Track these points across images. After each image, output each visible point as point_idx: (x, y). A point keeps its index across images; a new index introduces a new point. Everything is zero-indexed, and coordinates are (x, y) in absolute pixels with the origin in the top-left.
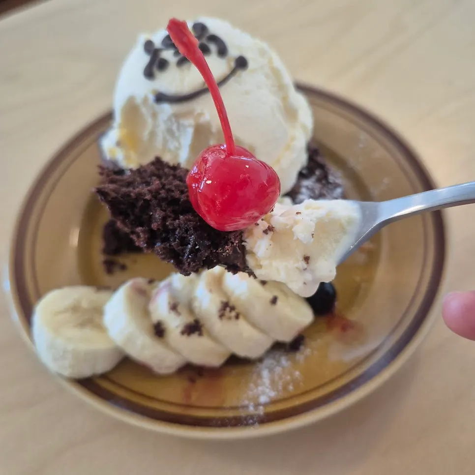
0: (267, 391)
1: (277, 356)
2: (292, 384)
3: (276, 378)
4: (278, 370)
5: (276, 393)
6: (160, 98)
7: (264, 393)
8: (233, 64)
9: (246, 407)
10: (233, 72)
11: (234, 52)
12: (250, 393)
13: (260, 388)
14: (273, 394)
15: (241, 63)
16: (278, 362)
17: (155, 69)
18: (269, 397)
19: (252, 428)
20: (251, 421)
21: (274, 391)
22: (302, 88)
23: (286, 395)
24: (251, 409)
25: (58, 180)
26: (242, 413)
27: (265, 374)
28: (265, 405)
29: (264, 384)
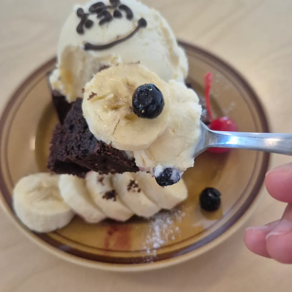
0: (158, 240)
1: (164, 217)
2: (174, 235)
3: (164, 231)
4: (165, 226)
5: (164, 241)
6: (88, 47)
7: (156, 242)
8: (136, 24)
9: (145, 251)
10: (137, 30)
11: (137, 17)
12: (148, 242)
13: (154, 238)
14: (162, 242)
15: (142, 23)
16: (165, 221)
17: (84, 28)
18: (159, 244)
19: (149, 264)
20: (149, 260)
21: (163, 240)
22: (181, 44)
23: (170, 243)
24: (148, 252)
25: (21, 103)
26: (142, 255)
27: (157, 228)
28: (157, 249)
29: (156, 236)
